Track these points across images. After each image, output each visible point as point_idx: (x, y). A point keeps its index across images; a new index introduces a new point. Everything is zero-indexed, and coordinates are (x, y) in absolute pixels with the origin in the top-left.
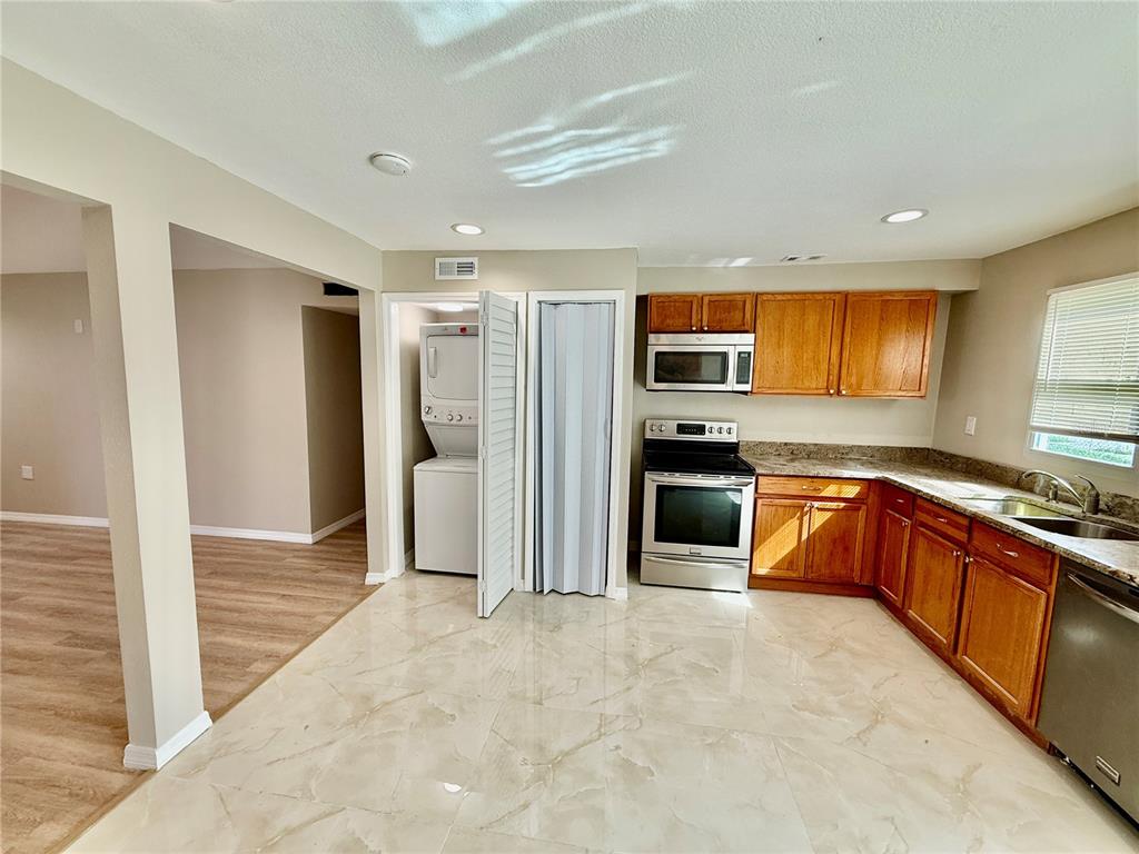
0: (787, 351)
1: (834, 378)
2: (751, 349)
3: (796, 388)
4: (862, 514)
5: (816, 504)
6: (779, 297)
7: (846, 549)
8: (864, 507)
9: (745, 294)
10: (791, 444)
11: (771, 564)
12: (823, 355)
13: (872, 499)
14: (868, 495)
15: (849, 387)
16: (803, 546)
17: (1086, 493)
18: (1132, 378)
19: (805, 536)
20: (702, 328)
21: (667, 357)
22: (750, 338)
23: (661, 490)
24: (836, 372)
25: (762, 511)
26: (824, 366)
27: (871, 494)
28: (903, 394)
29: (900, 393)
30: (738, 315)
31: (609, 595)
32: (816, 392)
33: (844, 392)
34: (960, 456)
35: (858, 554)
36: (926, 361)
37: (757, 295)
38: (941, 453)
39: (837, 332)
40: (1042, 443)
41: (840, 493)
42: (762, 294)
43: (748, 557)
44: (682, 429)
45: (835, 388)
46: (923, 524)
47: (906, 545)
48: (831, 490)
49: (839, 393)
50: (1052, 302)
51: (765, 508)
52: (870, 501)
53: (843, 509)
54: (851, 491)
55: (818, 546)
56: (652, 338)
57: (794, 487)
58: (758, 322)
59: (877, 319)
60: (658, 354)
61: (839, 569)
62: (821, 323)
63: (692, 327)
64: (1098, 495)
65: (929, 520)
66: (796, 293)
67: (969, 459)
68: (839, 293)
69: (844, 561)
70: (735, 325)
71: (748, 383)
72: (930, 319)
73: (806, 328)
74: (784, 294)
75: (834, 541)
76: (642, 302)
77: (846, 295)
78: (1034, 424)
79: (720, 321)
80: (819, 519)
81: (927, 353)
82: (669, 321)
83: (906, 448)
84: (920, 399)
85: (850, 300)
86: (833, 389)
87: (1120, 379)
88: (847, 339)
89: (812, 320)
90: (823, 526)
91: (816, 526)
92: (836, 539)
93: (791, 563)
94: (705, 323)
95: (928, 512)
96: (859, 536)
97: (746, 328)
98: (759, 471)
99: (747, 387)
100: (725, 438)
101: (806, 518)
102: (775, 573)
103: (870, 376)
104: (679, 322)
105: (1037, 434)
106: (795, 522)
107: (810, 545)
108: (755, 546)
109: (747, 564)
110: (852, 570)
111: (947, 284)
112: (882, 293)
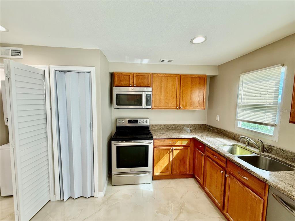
0: (163, 94)
1: (178, 103)
2: (151, 93)
3: (166, 107)
4: (189, 150)
5: (174, 148)
6: (160, 75)
7: (184, 163)
8: (189, 148)
9: (148, 73)
10: (166, 125)
11: (160, 171)
12: (175, 95)
13: (192, 145)
14: (190, 143)
15: (183, 106)
16: (171, 163)
17: (260, 146)
18: (271, 104)
19: (171, 160)
20: (134, 85)
21: (120, 96)
22: (150, 89)
23: (118, 148)
24: (179, 101)
25: (156, 152)
26: (175, 99)
27: (191, 143)
28: (199, 108)
29: (198, 108)
30: (146, 81)
31: (95, 196)
32: (172, 108)
33: (181, 108)
34: (215, 128)
35: (188, 164)
36: (205, 98)
37: (152, 74)
38: (210, 126)
39: (178, 87)
40: (240, 124)
41: (181, 143)
42: (154, 74)
43: (152, 170)
44: (130, 121)
45: (179, 106)
46: (208, 157)
47: (203, 163)
48: (178, 143)
49: (180, 108)
50: (241, 78)
51: (157, 151)
52: (191, 145)
53: (183, 149)
54: (185, 143)
55: (175, 162)
56: (115, 89)
57: (167, 143)
58: (153, 84)
59: (190, 83)
60: (117, 95)
61: (183, 170)
62: (173, 84)
63: (130, 85)
64: (264, 146)
65: (211, 156)
66: (165, 74)
67: (218, 129)
68: (178, 74)
69: (184, 167)
70: (146, 84)
71: (150, 105)
72: (205, 84)
73: (169, 86)
74: (161, 74)
75: (180, 161)
76: (112, 75)
77: (181, 75)
78: (238, 118)
79: (140, 83)
80: (175, 153)
81: (205, 95)
82: (122, 82)
83: (200, 125)
84: (203, 110)
85: (182, 76)
86: (178, 107)
87: (267, 104)
88: (182, 90)
89: (170, 84)
90: (177, 155)
91: (174, 156)
92: (181, 159)
93: (167, 169)
94: (135, 83)
95: (210, 153)
96: (188, 158)
97: (149, 85)
98: (154, 137)
99: (150, 107)
100: (145, 124)
101: (171, 153)
102: (162, 174)
103: (189, 102)
104: (125, 83)
105: (239, 122)
106: (167, 155)
107: (172, 163)
108: (154, 166)
109: (152, 173)
110: (186, 169)
111: (210, 73)
112: (191, 75)
